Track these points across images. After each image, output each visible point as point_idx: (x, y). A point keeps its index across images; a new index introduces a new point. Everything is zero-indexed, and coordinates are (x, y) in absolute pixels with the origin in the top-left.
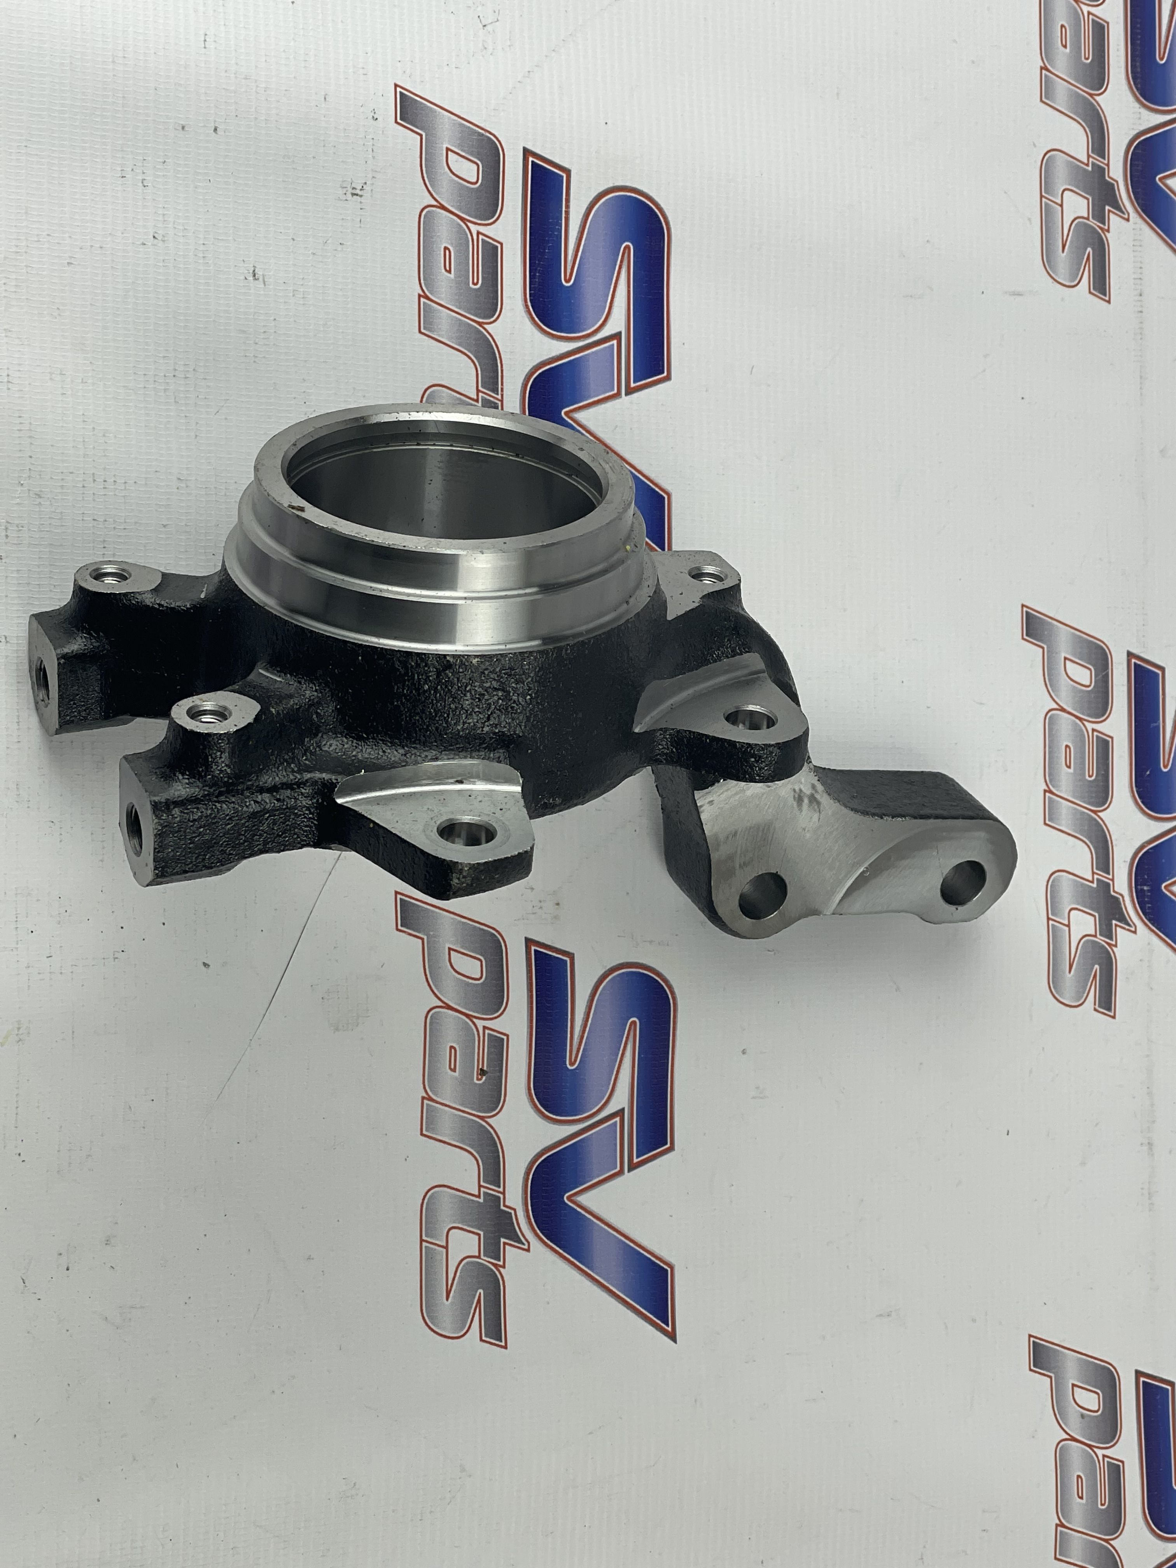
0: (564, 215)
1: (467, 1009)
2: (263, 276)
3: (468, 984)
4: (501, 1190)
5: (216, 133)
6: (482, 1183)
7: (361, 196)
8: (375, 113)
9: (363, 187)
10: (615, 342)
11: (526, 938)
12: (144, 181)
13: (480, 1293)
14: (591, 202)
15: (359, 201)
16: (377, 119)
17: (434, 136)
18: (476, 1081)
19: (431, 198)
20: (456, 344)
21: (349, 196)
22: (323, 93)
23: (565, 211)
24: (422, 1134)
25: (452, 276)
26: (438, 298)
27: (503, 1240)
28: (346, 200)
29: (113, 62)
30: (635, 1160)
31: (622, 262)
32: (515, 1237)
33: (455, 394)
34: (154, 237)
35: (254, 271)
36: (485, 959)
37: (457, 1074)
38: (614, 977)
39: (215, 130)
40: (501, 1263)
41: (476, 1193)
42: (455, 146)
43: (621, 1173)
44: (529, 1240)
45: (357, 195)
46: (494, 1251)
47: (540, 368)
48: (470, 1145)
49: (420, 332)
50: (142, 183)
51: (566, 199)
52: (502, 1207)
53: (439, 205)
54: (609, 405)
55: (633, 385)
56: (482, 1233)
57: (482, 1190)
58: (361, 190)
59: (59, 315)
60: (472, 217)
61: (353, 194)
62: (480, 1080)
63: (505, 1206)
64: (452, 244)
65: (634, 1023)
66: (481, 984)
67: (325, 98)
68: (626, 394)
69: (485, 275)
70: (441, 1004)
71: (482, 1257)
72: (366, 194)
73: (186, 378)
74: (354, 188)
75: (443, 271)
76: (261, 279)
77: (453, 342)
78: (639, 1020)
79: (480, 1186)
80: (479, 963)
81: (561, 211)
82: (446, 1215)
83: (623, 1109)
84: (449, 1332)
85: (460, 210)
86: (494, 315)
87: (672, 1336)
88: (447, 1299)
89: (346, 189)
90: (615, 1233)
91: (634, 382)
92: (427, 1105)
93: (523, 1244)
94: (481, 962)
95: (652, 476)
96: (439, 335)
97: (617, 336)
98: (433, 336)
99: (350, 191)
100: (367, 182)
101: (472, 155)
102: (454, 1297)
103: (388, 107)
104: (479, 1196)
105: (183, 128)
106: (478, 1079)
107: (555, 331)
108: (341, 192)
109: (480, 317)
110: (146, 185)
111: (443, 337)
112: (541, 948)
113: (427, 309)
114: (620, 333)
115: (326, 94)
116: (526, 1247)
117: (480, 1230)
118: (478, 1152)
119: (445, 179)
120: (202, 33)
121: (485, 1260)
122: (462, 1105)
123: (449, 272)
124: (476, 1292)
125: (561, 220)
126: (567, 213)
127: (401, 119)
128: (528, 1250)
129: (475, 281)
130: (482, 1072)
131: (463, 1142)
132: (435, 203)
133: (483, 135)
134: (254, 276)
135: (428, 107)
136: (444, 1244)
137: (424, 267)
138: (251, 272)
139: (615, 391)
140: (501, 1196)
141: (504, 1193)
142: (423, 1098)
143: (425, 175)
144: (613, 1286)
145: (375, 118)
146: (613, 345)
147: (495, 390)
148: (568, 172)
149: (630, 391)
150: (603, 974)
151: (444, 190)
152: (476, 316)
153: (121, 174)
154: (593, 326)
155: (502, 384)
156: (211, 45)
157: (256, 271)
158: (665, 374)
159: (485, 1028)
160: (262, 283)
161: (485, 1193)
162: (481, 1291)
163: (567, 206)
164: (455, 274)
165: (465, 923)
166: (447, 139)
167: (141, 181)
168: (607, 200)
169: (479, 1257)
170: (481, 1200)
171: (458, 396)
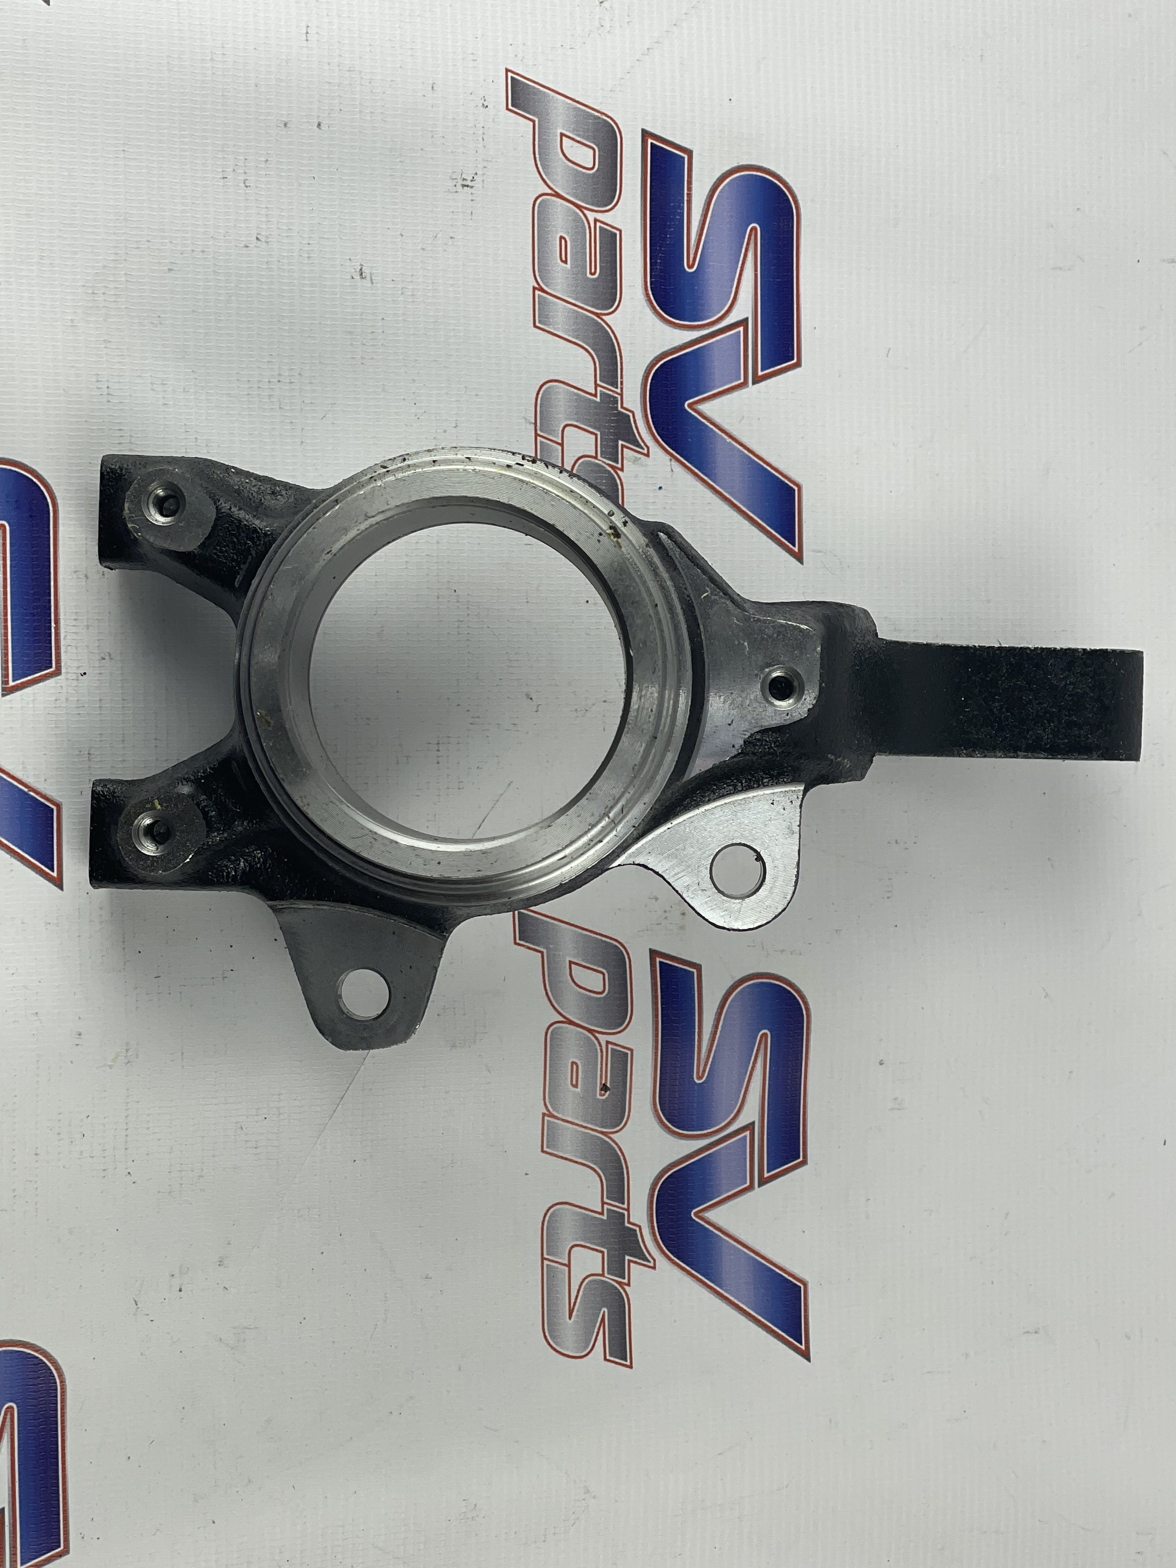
0: (686, 198)
1: (589, 1024)
2: (371, 274)
3: (590, 998)
4: (625, 1206)
5: (320, 128)
6: (606, 1200)
7: (472, 187)
8: (485, 100)
9: (473, 178)
10: (741, 329)
11: (650, 949)
12: (246, 182)
13: (604, 1312)
14: (715, 183)
15: (470, 192)
16: (487, 106)
17: (547, 121)
18: (598, 1097)
19: (545, 186)
20: (573, 337)
21: (459, 188)
22: (431, 82)
23: (688, 194)
24: (543, 1151)
25: (568, 266)
26: (554, 290)
27: (627, 1258)
28: (456, 192)
29: (212, 60)
30: (766, 1175)
31: (748, 244)
32: (640, 1254)
33: (573, 390)
34: (257, 238)
35: (361, 269)
36: (608, 972)
37: (579, 1090)
38: (744, 988)
39: (319, 125)
40: (626, 1281)
41: (600, 1210)
42: (570, 131)
43: (751, 1188)
44: (655, 1257)
45: (468, 186)
46: (618, 1268)
47: (663, 359)
48: (592, 1162)
49: (535, 326)
50: (244, 183)
51: (688, 181)
52: (627, 1225)
53: (553, 193)
54: (736, 394)
55: (760, 373)
56: (605, 1251)
57: (606, 1206)
58: (472, 181)
59: (161, 323)
60: (589, 204)
61: (464, 186)
62: (604, 1095)
63: (629, 1222)
64: (568, 233)
65: (765, 1035)
66: (604, 997)
67: (433, 87)
68: (754, 383)
69: (603, 265)
70: (562, 1019)
71: (606, 1275)
72: (477, 184)
73: (291, 383)
74: (464, 179)
75: (559, 261)
76: (368, 278)
77: (569, 335)
78: (770, 1032)
79: (603, 1203)
80: (601, 976)
81: (683, 194)
82: (568, 1233)
83: (753, 1123)
84: (572, 1351)
85: (576, 197)
86: (613, 305)
87: (806, 1355)
88: (570, 1318)
89: (456, 181)
90: (745, 1250)
91: (762, 370)
92: (548, 1121)
93: (649, 1261)
94: (604, 975)
95: (781, 468)
96: (555, 329)
97: (744, 322)
98: (549, 329)
99: (460, 182)
100: (478, 173)
101: (587, 139)
102: (577, 1316)
103: (499, 93)
104: (602, 1213)
105: (285, 125)
106: (601, 1095)
107: (678, 319)
108: (451, 184)
109: (598, 309)
110: (247, 185)
111: (559, 331)
112: (666, 959)
113: (542, 302)
114: (747, 319)
115: (434, 83)
116: (652, 1264)
117: (604, 1248)
118: (601, 1169)
119: (559, 165)
120: (303, 24)
121: (609, 1278)
122: (584, 1121)
123: (566, 262)
124: (600, 1310)
125: (683, 204)
126: (689, 195)
127: (512, 105)
128: (654, 1268)
129: (593, 270)
130: (604, 1088)
131: (585, 1158)
132: (549, 191)
133: (599, 118)
134: (361, 274)
135: (541, 92)
136: (566, 1262)
137: (538, 259)
138: (358, 270)
139: (742, 380)
140: (626, 1213)
141: (628, 1210)
142: (544, 1115)
143: (539, 163)
144: (743, 1303)
145: (485, 105)
146: (740, 332)
147: (615, 384)
148: (690, 153)
149: (757, 380)
150: (732, 986)
151: (559, 178)
152: (593, 306)
153: (223, 175)
154: (719, 313)
155: (622, 378)
156: (313, 36)
157: (363, 270)
158: (795, 360)
159: (608, 1043)
160: (370, 282)
161: (608, 1210)
162: (605, 1309)
163: (689, 189)
164: (571, 264)
165: (586, 935)
166: (560, 124)
167: (243, 181)
168: (731, 180)
169: (603, 1275)
170: (605, 1217)
171: (576, 391)
